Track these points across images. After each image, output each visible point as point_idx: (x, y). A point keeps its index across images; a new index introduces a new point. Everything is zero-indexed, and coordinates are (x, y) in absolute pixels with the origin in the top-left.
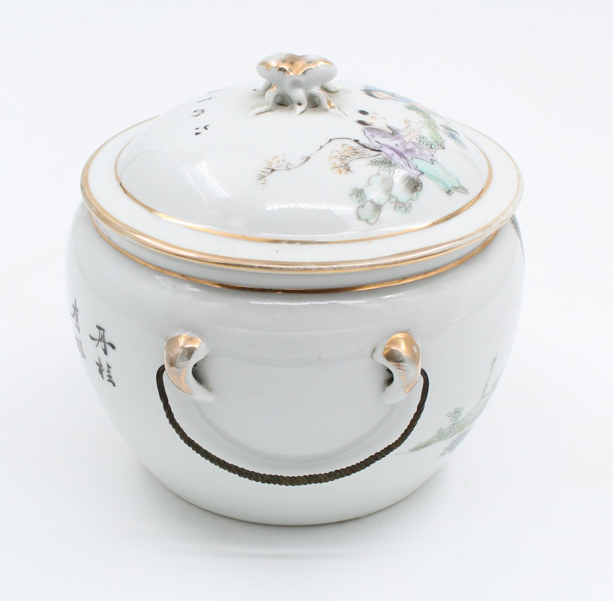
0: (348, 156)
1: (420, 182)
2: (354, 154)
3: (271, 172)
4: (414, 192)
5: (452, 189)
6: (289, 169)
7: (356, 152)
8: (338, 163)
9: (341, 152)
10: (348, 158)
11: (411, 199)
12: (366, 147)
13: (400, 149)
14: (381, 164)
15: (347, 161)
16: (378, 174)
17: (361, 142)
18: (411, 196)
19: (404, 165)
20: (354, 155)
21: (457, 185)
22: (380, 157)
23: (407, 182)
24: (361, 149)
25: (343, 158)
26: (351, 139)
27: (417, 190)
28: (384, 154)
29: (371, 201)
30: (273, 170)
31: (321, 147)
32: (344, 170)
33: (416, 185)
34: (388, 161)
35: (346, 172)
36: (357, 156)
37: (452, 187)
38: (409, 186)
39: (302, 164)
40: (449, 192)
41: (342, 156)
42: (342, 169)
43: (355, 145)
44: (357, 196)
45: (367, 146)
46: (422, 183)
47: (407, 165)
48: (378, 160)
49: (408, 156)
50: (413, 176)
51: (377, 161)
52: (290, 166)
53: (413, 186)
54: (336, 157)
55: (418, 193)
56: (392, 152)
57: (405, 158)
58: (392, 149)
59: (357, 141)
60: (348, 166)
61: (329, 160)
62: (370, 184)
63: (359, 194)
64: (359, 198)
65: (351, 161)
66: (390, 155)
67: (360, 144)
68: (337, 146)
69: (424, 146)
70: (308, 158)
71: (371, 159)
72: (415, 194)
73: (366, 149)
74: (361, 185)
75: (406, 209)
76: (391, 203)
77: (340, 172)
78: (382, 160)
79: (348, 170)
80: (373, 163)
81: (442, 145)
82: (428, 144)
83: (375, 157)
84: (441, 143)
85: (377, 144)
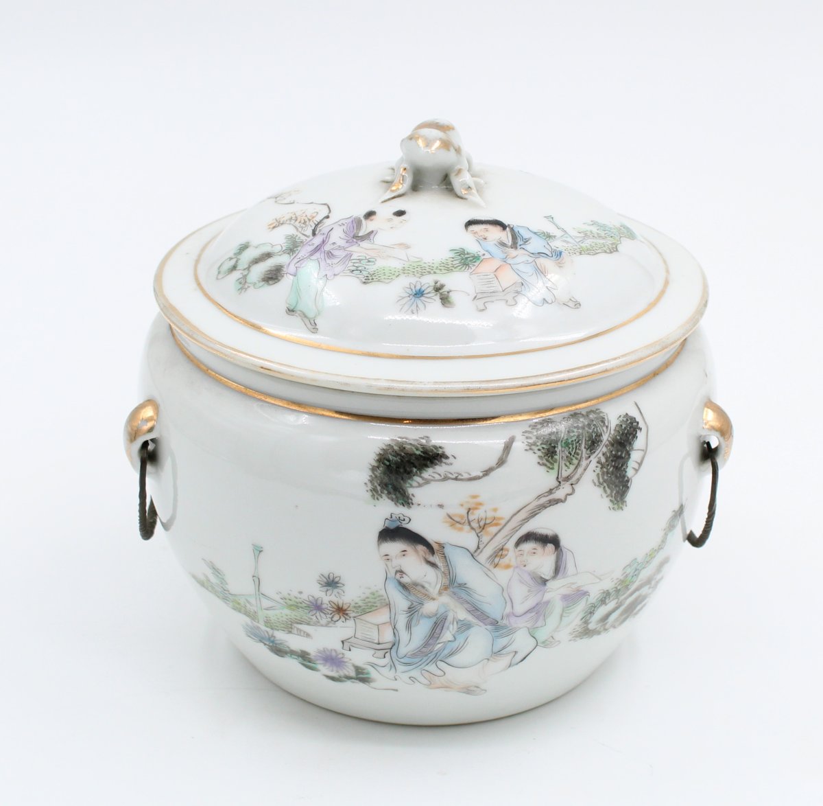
0: (297, 220)
1: (279, 278)
4: (264, 281)
5: (299, 312)
8: (286, 218)
9: (304, 215)
10: (293, 221)
11: (255, 284)
12: (317, 225)
13: (328, 248)
14: (289, 242)
15: (288, 222)
16: (274, 246)
18: (257, 282)
19: (299, 256)
21: (311, 315)
23: (274, 268)
24: (312, 224)
25: (294, 218)
27: (268, 281)
28: (311, 237)
29: (237, 261)
33: (274, 277)
36: (298, 225)
37: (301, 311)
38: (269, 273)
39: (283, 204)
40: (291, 311)
44: (240, 248)
46: (279, 281)
47: (299, 260)
48: (297, 238)
49: (316, 257)
50: (285, 269)
51: (294, 238)
53: (270, 276)
54: (295, 214)
55: (266, 285)
56: (318, 243)
57: (312, 255)
58: (324, 242)
60: (281, 225)
62: (256, 248)
63: (243, 248)
64: (237, 251)
65: (290, 224)
66: (310, 243)
69: (351, 264)
70: (292, 203)
71: (297, 234)
72: (262, 284)
73: (313, 227)
75: (242, 288)
76: (241, 274)
78: (298, 241)
80: (290, 237)
81: (370, 281)
82: (357, 267)
83: (300, 235)
84: (373, 279)
85: (325, 230)
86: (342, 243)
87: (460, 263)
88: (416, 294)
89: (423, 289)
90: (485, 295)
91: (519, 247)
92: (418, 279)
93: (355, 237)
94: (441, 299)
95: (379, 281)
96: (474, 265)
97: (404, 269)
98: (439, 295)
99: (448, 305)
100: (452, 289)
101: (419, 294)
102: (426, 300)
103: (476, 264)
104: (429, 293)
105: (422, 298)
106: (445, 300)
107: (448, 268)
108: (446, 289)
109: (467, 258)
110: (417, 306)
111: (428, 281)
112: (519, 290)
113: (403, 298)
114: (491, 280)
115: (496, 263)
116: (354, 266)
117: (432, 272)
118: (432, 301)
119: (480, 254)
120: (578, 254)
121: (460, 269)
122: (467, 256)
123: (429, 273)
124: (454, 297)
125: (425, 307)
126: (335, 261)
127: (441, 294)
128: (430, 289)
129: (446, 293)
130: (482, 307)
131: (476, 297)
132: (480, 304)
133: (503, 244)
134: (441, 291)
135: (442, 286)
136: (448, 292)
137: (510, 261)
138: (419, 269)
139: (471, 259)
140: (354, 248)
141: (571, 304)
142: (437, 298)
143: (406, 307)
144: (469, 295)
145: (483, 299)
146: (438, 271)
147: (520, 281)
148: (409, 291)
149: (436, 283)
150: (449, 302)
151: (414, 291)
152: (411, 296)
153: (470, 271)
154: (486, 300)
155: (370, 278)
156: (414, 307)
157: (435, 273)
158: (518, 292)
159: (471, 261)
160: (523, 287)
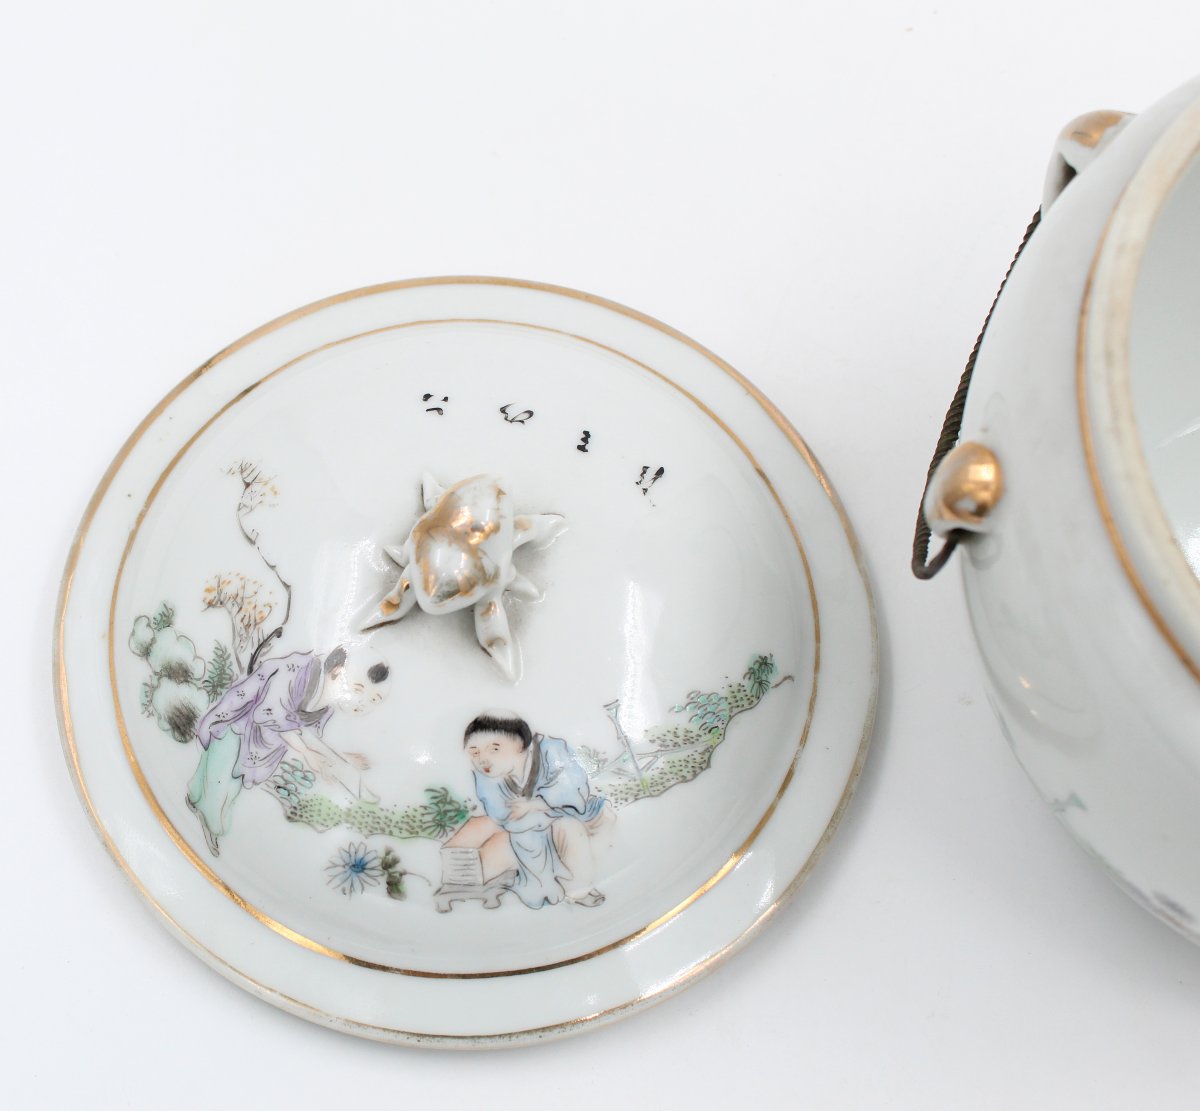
0: (241, 609)
1: (188, 738)
2: (246, 621)
3: (245, 482)
4: (170, 724)
5: (200, 814)
6: (239, 509)
7: (249, 625)
8: (230, 590)
9: (253, 600)
10: (236, 609)
11: (160, 716)
12: (261, 646)
13: (259, 715)
14: (216, 665)
15: (229, 605)
16: (196, 657)
17: (275, 641)
18: (163, 718)
19: (219, 711)
20: (242, 621)
21: (213, 827)
22: (235, 668)
23: (184, 711)
24: (256, 637)
25: (239, 600)
26: (285, 623)
27: (173, 728)
28: (245, 675)
29: (153, 640)
30: (248, 485)
31: (273, 567)
32: (210, 597)
33: (183, 729)
34: (224, 681)
35: (207, 601)
36: (239, 625)
37: (204, 812)
38: (178, 714)
39: (243, 530)
40: (191, 803)
41: (242, 598)
42: (215, 594)
43: (268, 628)
44: (163, 615)
45: (264, 650)
46: (186, 742)
47: (217, 719)
48: (228, 662)
49: (241, 726)
50: (197, 725)
51: (225, 660)
52: (244, 510)
53: (179, 723)
54: (244, 587)
55: (170, 732)
56: (249, 696)
57: (236, 719)
58: (257, 697)
59: (278, 633)
60: (219, 605)
61: (238, 575)
62: (178, 639)
63: (164, 619)
64: (159, 618)
65: (230, 613)
66: (240, 689)
67: (270, 637)
68: (269, 593)
69: (279, 772)
70: (252, 542)
71: (230, 650)
72: (168, 726)
73: (256, 646)
74: (180, 623)
75: (145, 706)
76: (150, 676)
77: (208, 590)
78: (228, 671)
79: (210, 604)
80: (220, 653)
81: (297, 818)
82: (287, 782)
83: (233, 659)
84: (301, 816)
85: (267, 670)
86: (279, 714)
87: (434, 820)
88: (354, 866)
89: (367, 859)
90: (455, 888)
91: (535, 793)
92: (363, 839)
93: (301, 711)
94: (388, 883)
95: (309, 823)
96: (453, 829)
97: (348, 813)
98: (386, 876)
99: (396, 895)
100: (409, 869)
101: (359, 867)
102: (367, 879)
103: (457, 827)
104: (372, 869)
105: (362, 875)
106: (394, 887)
107: (412, 828)
108: (399, 868)
109: (446, 812)
110: (352, 885)
111: (377, 845)
112: (510, 882)
113: (336, 866)
114: (472, 862)
115: (488, 828)
116: (282, 777)
117: (387, 830)
118: (376, 883)
119: (470, 805)
120: (631, 799)
121: (430, 834)
122: (448, 807)
123: (383, 830)
124: (408, 884)
125: (363, 889)
126: (262, 753)
127: (390, 875)
128: (377, 863)
129: (397, 875)
130: (447, 907)
131: (439, 890)
132: (443, 901)
133: (511, 785)
134: (391, 870)
135: (395, 862)
136: (401, 875)
137: (512, 826)
138: (369, 820)
139: (453, 814)
140: (292, 737)
141: (589, 901)
142: (383, 880)
143: (337, 881)
144: (430, 885)
145: (449, 894)
146: (396, 831)
147: (516, 866)
148: (346, 856)
149: (388, 853)
150: (399, 891)
151: (353, 858)
152: (347, 867)
153: (444, 839)
154: (453, 896)
155: (299, 813)
156: (347, 885)
157: (391, 833)
158: (507, 888)
159: (451, 818)
160: (517, 879)
